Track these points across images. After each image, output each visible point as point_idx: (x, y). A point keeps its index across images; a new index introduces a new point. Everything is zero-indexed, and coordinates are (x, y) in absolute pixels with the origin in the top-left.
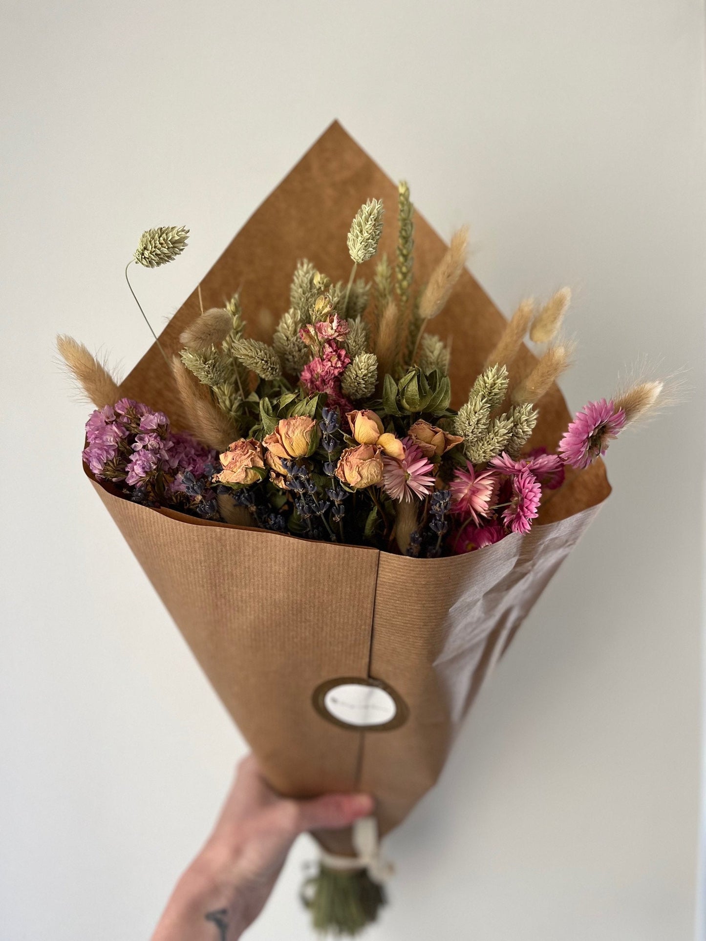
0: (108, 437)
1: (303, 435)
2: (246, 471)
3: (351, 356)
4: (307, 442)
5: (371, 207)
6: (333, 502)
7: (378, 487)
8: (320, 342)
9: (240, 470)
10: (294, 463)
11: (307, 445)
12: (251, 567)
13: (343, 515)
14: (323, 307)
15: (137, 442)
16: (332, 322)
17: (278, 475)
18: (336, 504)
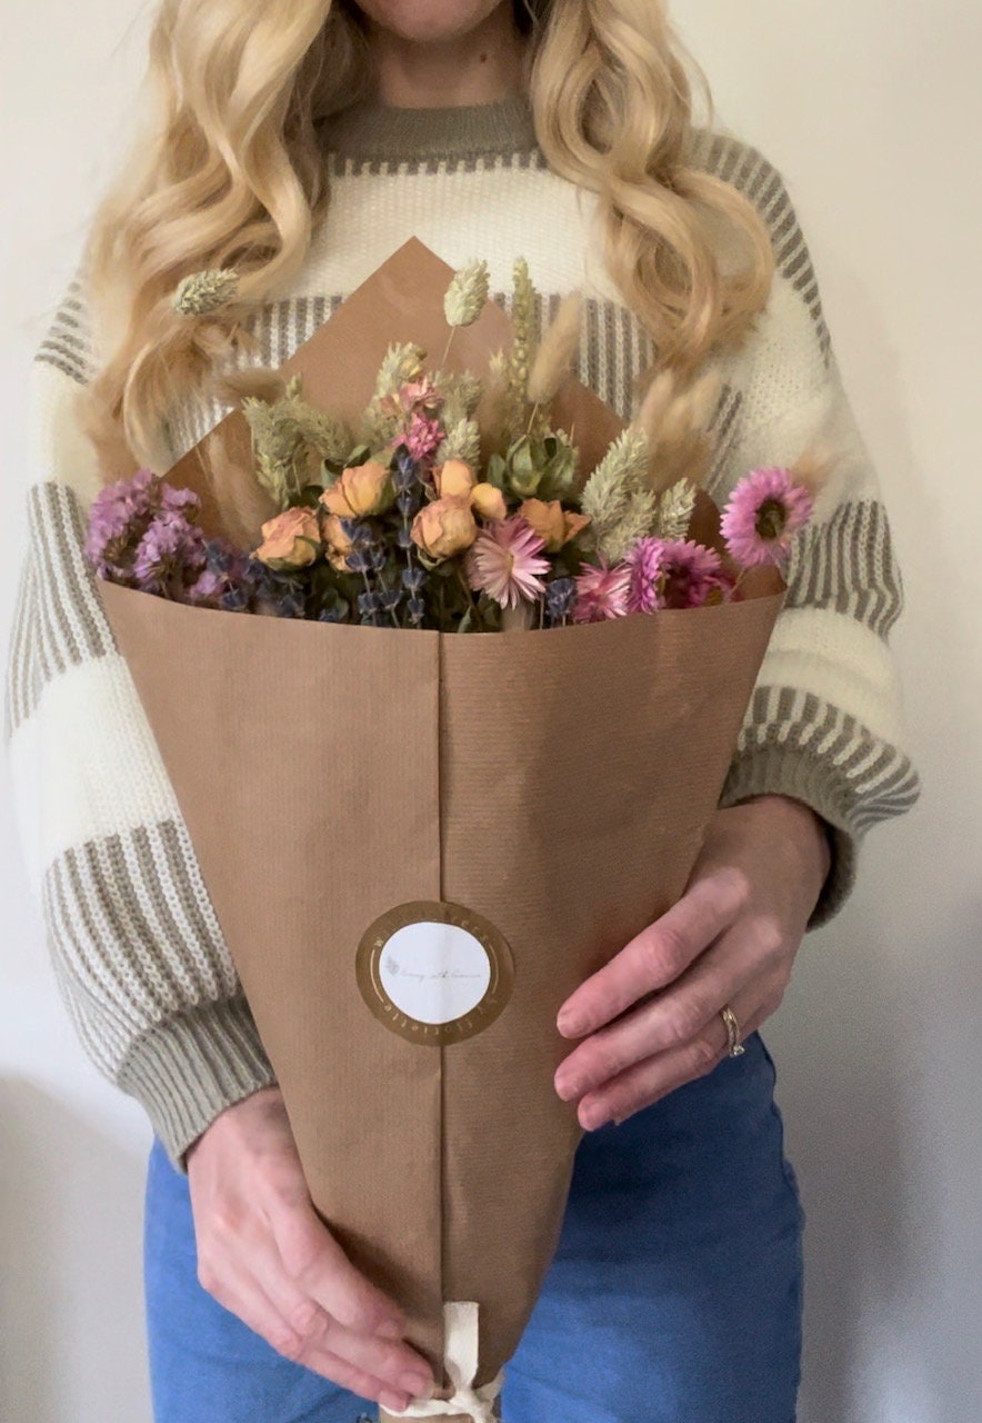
1: (371, 483)
2: (295, 540)
4: (376, 493)
6: (408, 591)
8: (406, 413)
9: (288, 540)
10: (355, 525)
11: (376, 497)
14: (410, 366)
15: (155, 521)
16: (421, 384)
17: (337, 553)
18: (413, 595)
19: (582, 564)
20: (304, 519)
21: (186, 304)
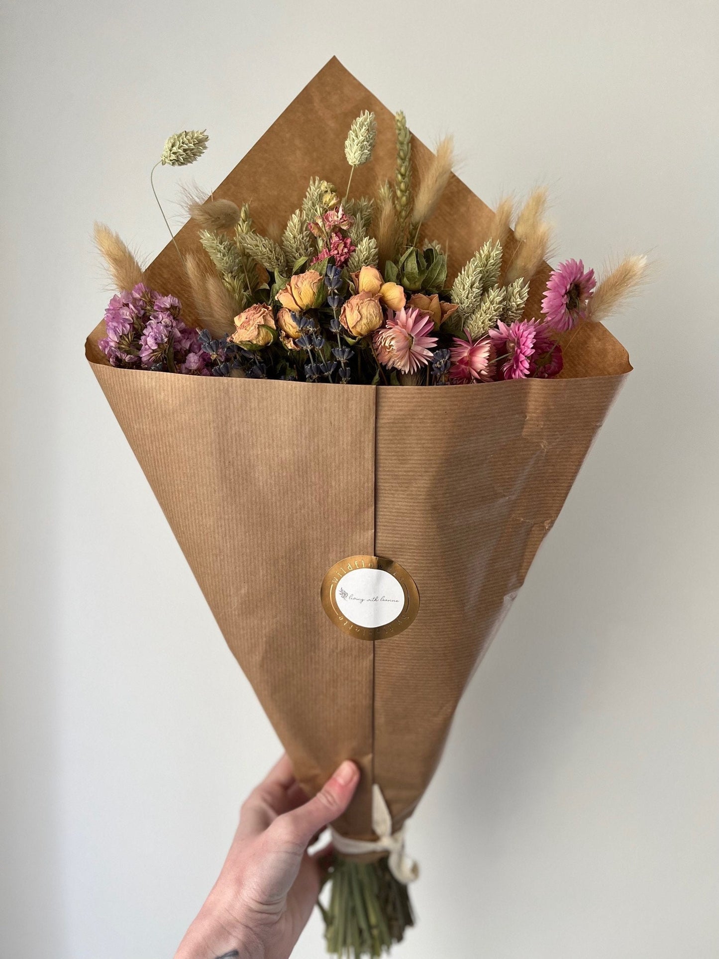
0: (124, 311)
1: (310, 286)
2: (258, 328)
3: (354, 244)
4: (314, 293)
5: (365, 118)
6: (339, 362)
7: (383, 364)
8: (327, 233)
9: (253, 327)
10: (304, 314)
11: (313, 295)
12: (258, 423)
13: (349, 379)
14: (329, 199)
15: (151, 320)
16: (338, 212)
17: (288, 336)
18: (343, 365)
19: (455, 339)
20: (264, 313)
21: (173, 157)
